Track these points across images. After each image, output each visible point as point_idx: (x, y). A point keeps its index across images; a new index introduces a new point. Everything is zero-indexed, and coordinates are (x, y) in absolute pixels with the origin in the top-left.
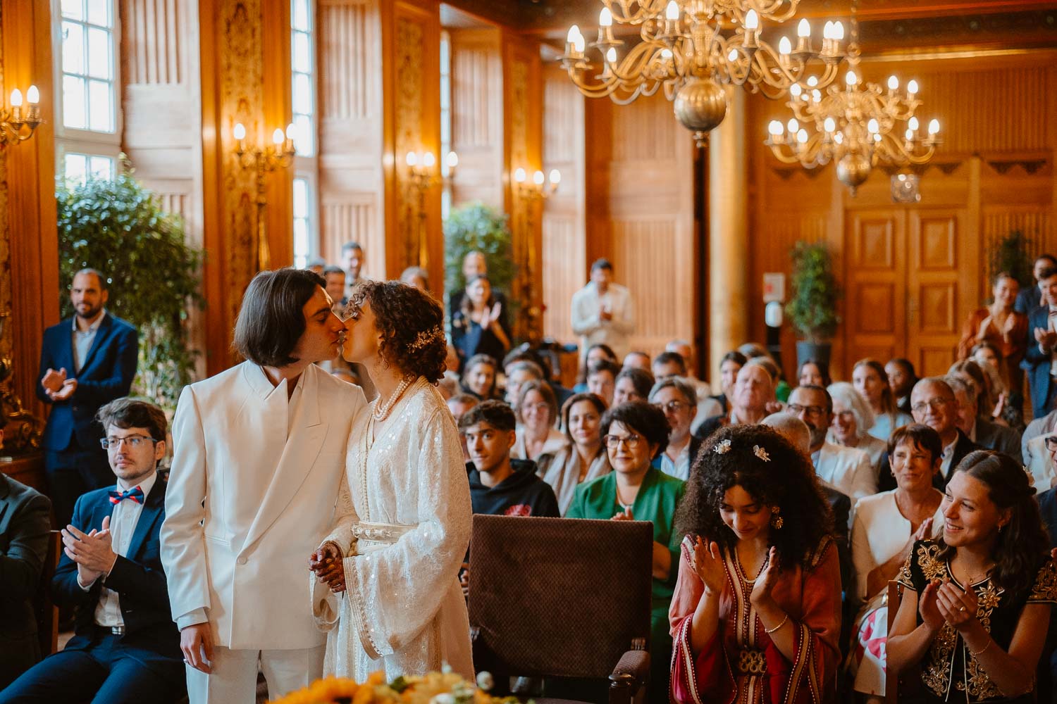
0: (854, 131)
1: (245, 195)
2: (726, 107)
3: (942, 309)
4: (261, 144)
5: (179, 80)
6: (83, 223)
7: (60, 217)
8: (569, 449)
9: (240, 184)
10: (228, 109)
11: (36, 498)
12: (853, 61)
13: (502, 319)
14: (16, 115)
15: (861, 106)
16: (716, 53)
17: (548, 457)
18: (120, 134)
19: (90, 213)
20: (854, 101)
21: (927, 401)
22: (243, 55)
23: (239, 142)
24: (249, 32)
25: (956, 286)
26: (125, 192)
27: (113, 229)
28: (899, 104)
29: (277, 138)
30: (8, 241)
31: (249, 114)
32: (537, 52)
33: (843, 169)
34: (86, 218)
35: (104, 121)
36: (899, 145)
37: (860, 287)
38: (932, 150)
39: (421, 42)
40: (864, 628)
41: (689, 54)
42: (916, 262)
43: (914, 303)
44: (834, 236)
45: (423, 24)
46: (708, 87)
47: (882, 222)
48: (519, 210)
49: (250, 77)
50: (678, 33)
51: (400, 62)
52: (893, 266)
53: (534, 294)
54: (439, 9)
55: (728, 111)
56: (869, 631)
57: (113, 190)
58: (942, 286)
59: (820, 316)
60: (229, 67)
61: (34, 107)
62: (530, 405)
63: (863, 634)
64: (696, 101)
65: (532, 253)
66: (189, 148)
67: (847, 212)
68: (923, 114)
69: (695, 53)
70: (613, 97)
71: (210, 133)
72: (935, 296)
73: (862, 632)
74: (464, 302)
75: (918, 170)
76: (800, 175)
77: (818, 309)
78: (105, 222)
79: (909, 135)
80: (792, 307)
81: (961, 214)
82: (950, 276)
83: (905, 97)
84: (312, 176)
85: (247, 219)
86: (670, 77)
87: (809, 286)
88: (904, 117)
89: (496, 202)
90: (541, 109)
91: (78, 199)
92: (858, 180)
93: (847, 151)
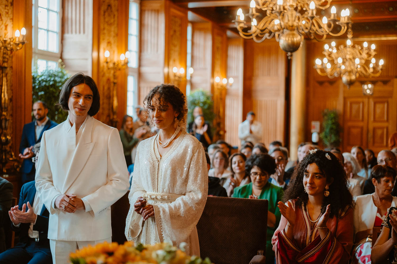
0: (349, 64)
1: (109, 80)
2: (300, 44)
3: (382, 137)
4: (116, 59)
5: (84, 32)
6: (43, 85)
7: (34, 82)
8: (233, 176)
9: (107, 75)
10: (103, 45)
11: (7, 183)
12: (350, 36)
13: (208, 131)
14: (17, 40)
15: (353, 54)
16: (297, 21)
17: (224, 179)
18: (60, 53)
19: (46, 81)
20: (350, 51)
21: (383, 160)
22: (110, 25)
23: (107, 58)
24: (112, 16)
25: (387, 129)
26: (60, 74)
27: (55, 88)
28: (368, 54)
29: (122, 58)
30: (12, 90)
31: (111, 48)
32: (226, 33)
33: (345, 79)
34: (44, 83)
35: (54, 48)
36: (367, 69)
37: (349, 128)
38: (380, 71)
39: (181, 25)
40: (358, 251)
41: (286, 21)
42: (372, 118)
43: (371, 134)
44: (340, 107)
45: (181, 18)
46: (293, 35)
47: (358, 103)
48: (217, 93)
49: (112, 34)
50: (282, 10)
51: (172, 33)
52: (363, 120)
53: (222, 126)
54: (187, 13)
55: (301, 46)
56: (361, 253)
57: (56, 74)
58: (382, 128)
59: (333, 138)
60: (104, 29)
61: (23, 36)
62: (217, 158)
63: (358, 254)
64: (289, 40)
65: (221, 110)
66: (87, 59)
67: (345, 99)
68: (377, 57)
69: (289, 20)
70: (255, 39)
71: (95, 54)
72: (379, 132)
73: (357, 253)
74: (194, 126)
75: (373, 83)
76: (327, 84)
77: (333, 136)
78: (52, 86)
79: (371, 66)
80: (323, 135)
81: (390, 100)
82: (385, 125)
83: (370, 51)
84: (136, 75)
85: (109, 89)
86: (279, 30)
87: (329, 126)
88: (369, 59)
89: (208, 90)
90: (227, 56)
91: (41, 76)
92: (351, 83)
93: (347, 71)
